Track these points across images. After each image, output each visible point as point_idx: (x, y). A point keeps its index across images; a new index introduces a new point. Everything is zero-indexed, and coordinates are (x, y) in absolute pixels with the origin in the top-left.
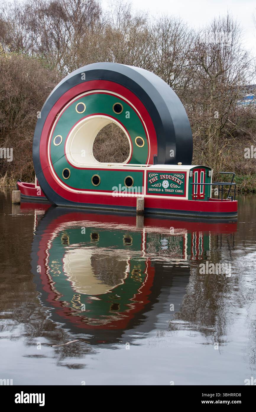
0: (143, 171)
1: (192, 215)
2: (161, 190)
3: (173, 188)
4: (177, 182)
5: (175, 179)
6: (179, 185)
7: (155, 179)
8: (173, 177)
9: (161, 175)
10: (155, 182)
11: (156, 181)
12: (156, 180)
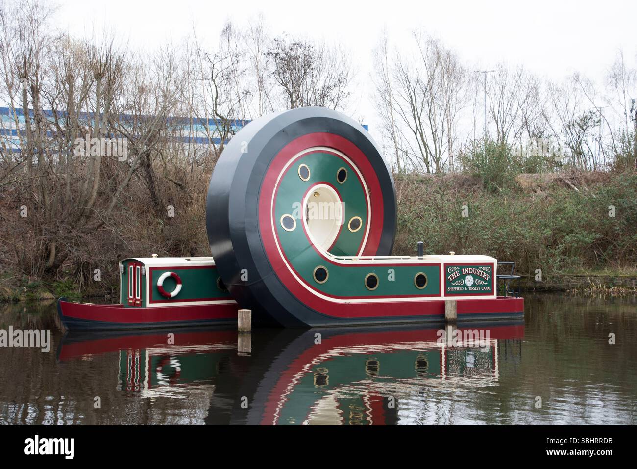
0: (440, 265)
1: (507, 317)
2: (464, 289)
3: (479, 285)
4: (483, 277)
5: (480, 273)
6: (485, 281)
8: (478, 271)
9: (463, 269)
10: (457, 279)
11: (457, 277)
12: (457, 275)
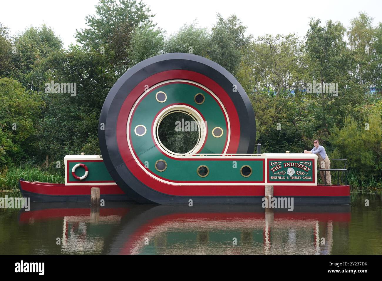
2: (286, 178)
3: (300, 175)
4: (304, 169)
7: (278, 167)
8: (300, 165)
9: (285, 163)
10: (279, 170)
12: (280, 168)
